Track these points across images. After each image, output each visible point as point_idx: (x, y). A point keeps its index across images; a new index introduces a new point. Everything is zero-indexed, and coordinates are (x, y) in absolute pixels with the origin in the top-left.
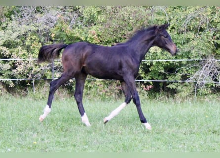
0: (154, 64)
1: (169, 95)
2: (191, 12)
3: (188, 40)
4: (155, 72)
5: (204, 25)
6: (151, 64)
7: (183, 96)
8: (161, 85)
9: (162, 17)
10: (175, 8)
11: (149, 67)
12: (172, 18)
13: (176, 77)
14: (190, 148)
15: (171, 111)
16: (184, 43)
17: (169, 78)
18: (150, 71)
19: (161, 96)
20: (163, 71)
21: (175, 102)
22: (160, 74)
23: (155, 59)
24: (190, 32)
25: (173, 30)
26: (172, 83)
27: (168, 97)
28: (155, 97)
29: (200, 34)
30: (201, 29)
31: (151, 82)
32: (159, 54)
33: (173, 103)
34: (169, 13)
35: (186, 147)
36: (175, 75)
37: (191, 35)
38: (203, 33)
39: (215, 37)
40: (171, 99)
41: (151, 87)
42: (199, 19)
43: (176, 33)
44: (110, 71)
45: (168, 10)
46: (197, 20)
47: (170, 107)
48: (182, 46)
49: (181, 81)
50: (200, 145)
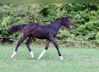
0: (4, 30)
1: (10, 43)
2: (19, 8)
3: (18, 20)
4: (4, 34)
5: (25, 14)
6: (2, 30)
7: (16, 43)
8: (7, 39)
9: (7, 11)
10: (13, 7)
11: (1, 31)
12: (11, 11)
13: (13, 36)
14: (18, 65)
15: (11, 50)
16: (16, 22)
17: (10, 36)
18: (2, 33)
19: (7, 44)
20: (7, 33)
21: (12, 46)
22: (6, 34)
23: (4, 28)
24: (19, 17)
25: (12, 16)
26: (11, 38)
27: (9, 44)
28: (4, 44)
29: (23, 18)
30: (24, 16)
31: (2, 38)
32: (6, 26)
33: (11, 47)
34: (10, 9)
35: (16, 65)
36: (12, 35)
37: (19, 18)
38: (24, 17)
39: (30, 19)
40: (11, 45)
41: (2, 40)
42: (23, 11)
43: (13, 17)
44: (44, 35)
45: (10, 7)
46: (22, 12)
47: (10, 48)
48: (15, 23)
49: (15, 37)
50: (22, 64)
